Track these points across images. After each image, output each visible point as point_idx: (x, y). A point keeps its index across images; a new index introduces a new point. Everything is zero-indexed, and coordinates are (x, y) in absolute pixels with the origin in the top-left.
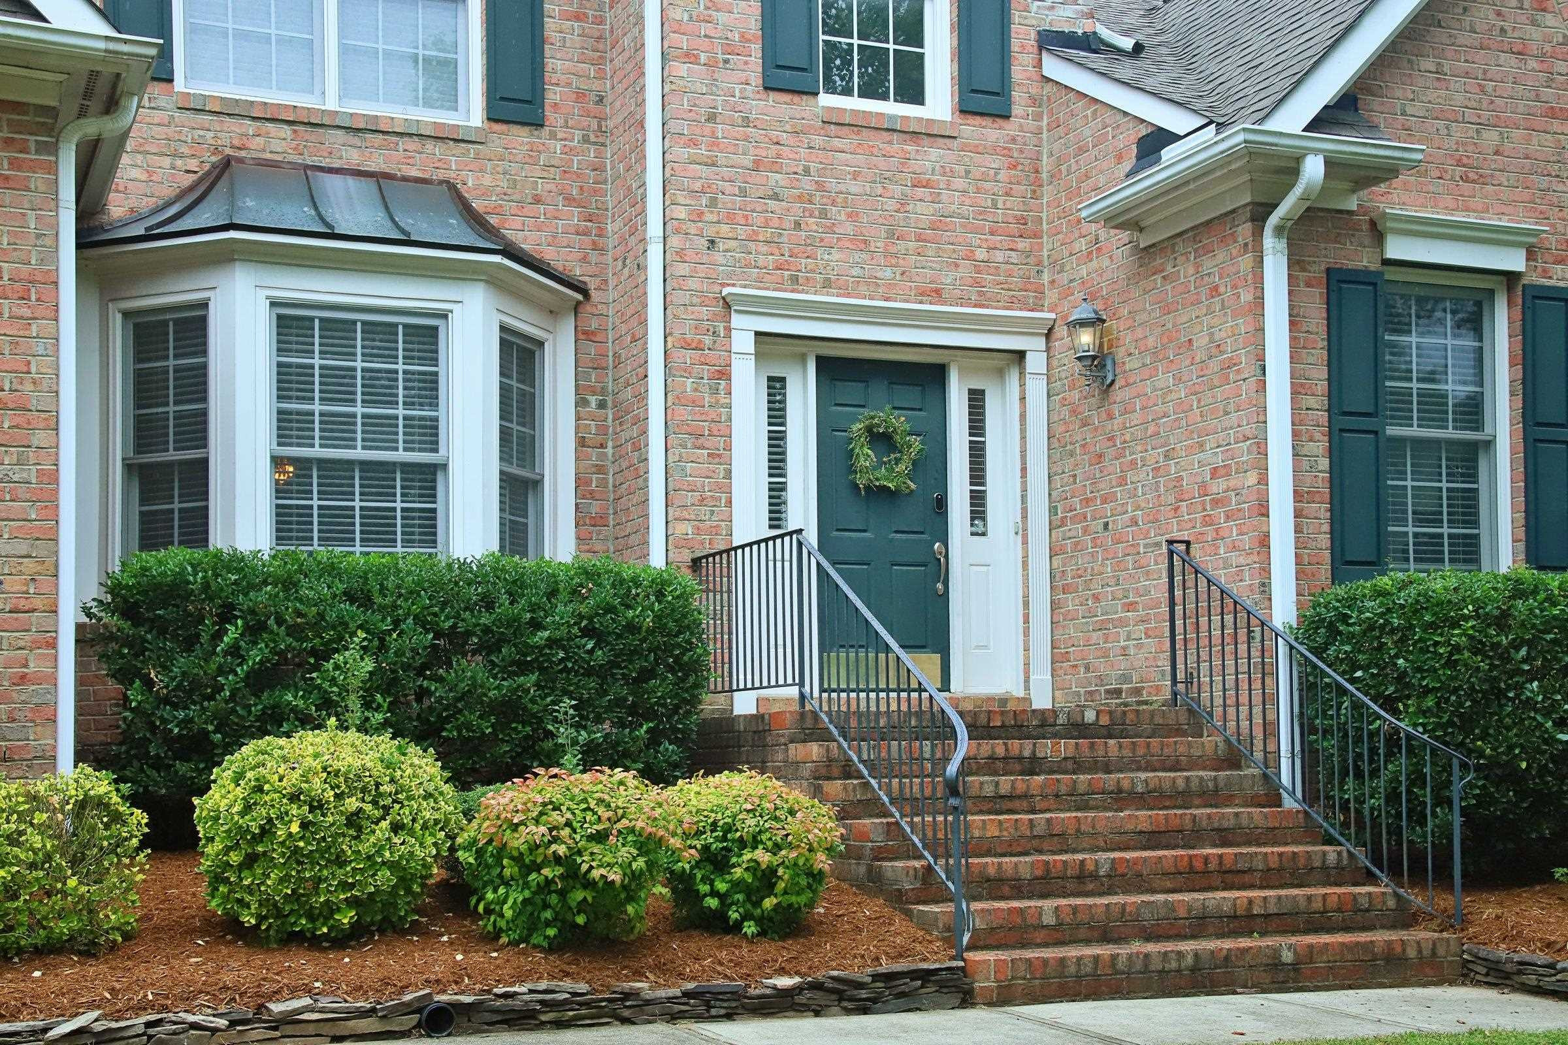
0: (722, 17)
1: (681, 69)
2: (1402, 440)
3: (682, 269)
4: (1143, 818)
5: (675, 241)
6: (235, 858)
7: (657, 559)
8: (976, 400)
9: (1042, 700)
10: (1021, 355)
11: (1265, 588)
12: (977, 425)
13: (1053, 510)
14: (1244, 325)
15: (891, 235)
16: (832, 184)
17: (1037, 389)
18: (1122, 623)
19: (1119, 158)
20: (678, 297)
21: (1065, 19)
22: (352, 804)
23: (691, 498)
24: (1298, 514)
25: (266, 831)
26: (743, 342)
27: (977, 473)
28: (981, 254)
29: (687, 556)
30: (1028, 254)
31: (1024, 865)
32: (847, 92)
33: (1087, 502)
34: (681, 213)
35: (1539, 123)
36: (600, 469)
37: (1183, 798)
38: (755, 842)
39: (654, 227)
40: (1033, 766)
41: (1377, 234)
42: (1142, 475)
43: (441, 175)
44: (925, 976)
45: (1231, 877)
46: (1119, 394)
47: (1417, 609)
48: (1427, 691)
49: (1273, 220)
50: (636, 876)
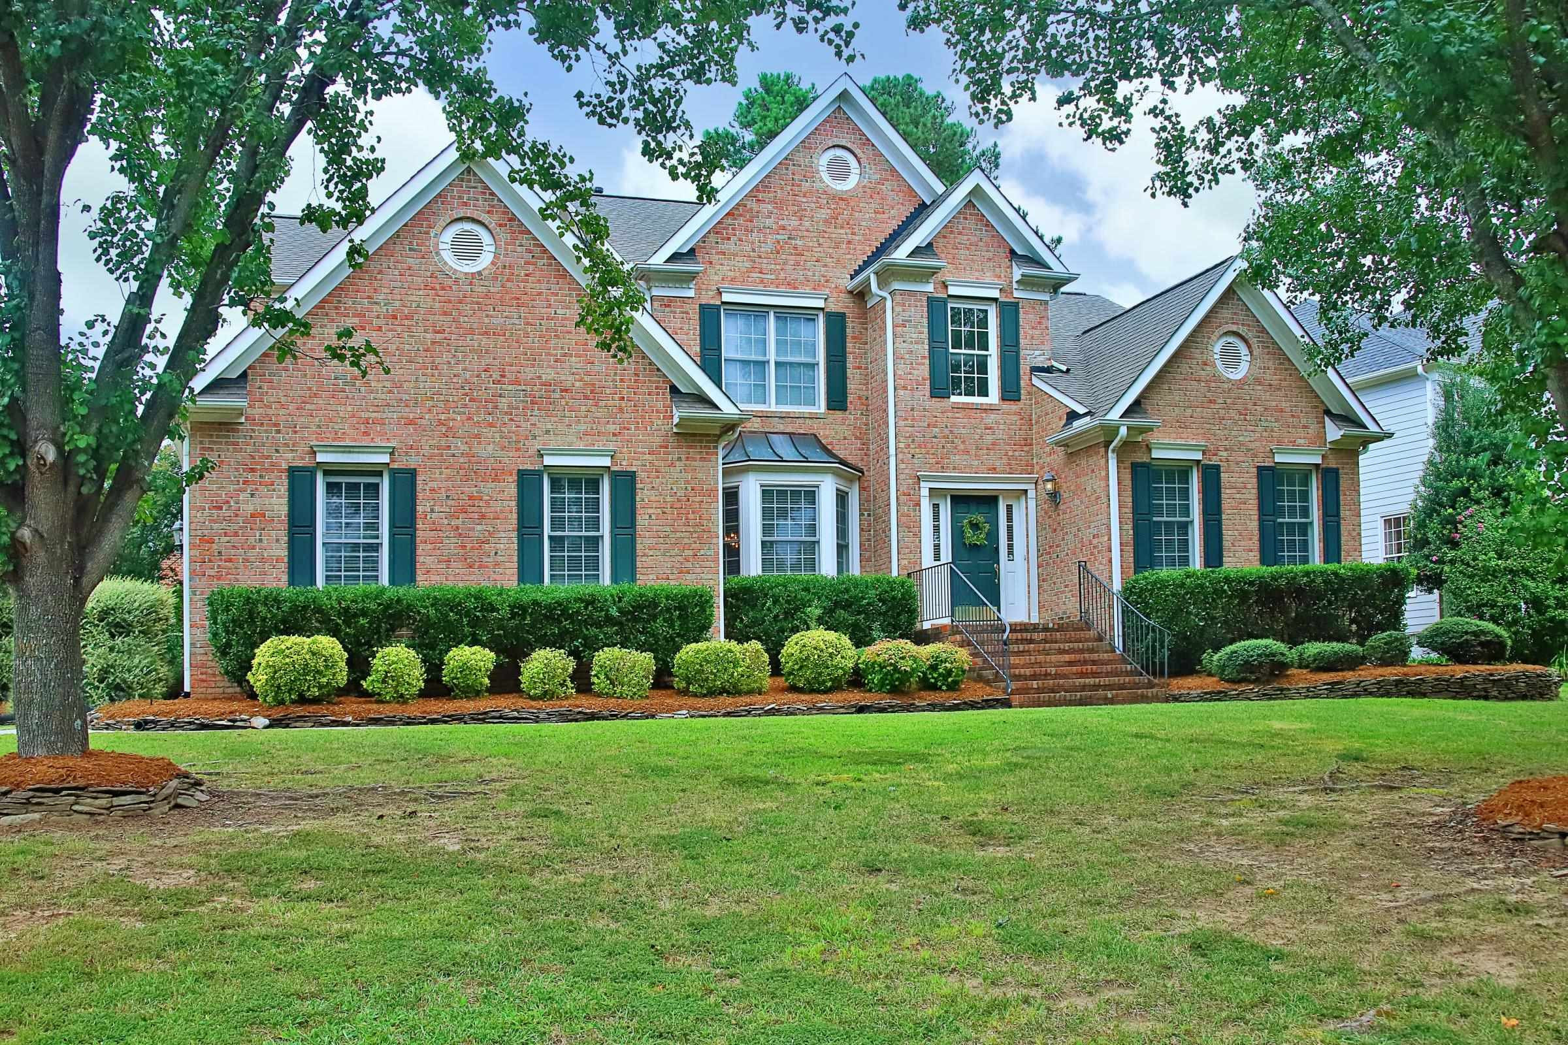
0: (915, 372)
1: (901, 392)
2: (1160, 522)
3: (903, 466)
4: (1067, 657)
5: (900, 456)
6: (796, 667)
7: (895, 573)
8: (1009, 508)
9: (1035, 619)
10: (1026, 491)
11: (1111, 578)
12: (1010, 518)
13: (1038, 551)
14: (1103, 484)
15: (977, 448)
16: (955, 430)
17: (1032, 504)
18: (1064, 592)
19: (1060, 419)
20: (902, 477)
21: (1041, 362)
22: (830, 650)
23: (907, 551)
24: (1122, 551)
25: (808, 658)
26: (925, 492)
27: (1010, 537)
28: (1010, 453)
29: (906, 572)
30: (1028, 452)
31: (1028, 672)
32: (960, 394)
33: (1051, 547)
34: (902, 445)
35: (1206, 405)
36: (869, 540)
37: (1082, 651)
38: (946, 661)
39: (892, 451)
40: (1031, 641)
41: (1149, 450)
42: (1070, 536)
43: (811, 432)
44: (997, 700)
45: (1094, 675)
46: (1062, 507)
47: (1155, 583)
48: (1158, 611)
49: (1111, 447)
50: (913, 669)
